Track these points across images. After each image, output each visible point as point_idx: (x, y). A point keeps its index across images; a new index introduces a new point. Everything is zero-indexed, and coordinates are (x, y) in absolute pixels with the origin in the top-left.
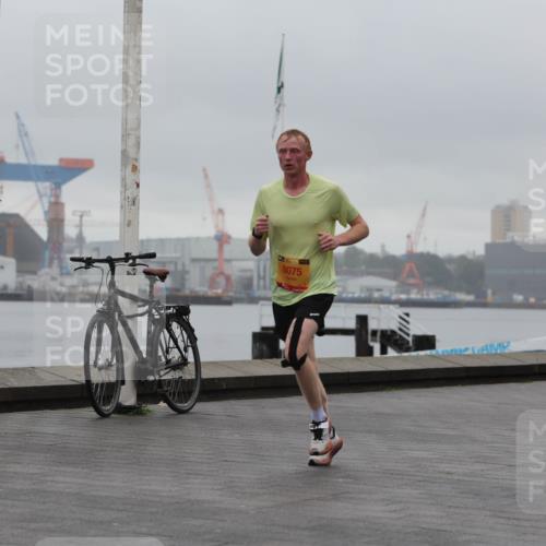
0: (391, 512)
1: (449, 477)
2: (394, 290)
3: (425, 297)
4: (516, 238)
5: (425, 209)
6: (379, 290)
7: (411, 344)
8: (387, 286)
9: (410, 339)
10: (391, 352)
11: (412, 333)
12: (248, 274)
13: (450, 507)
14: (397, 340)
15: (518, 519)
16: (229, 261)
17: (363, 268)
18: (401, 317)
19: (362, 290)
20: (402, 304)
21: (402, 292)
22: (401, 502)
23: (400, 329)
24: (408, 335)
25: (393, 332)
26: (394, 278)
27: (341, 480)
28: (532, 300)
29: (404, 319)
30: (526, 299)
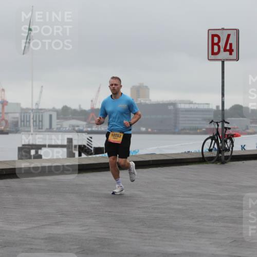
0: (83, 230)
1: (110, 213)
2: (85, 126)
3: (100, 129)
4: (142, 101)
5: (99, 88)
6: (78, 126)
7: (93, 151)
8: (82, 124)
9: (92, 149)
10: (84, 155)
11: (93, 146)
12: (16, 120)
13: (110, 227)
14: (86, 150)
15: (142, 233)
16: (7, 113)
17: (70, 116)
18: (88, 139)
19: (70, 127)
20: (89, 133)
21: (89, 127)
22: (87, 226)
23: (88, 145)
24: (91, 147)
25: (84, 146)
26: (85, 120)
27: (59, 216)
28: (150, 130)
29: (90, 140)
30: (147, 129)
